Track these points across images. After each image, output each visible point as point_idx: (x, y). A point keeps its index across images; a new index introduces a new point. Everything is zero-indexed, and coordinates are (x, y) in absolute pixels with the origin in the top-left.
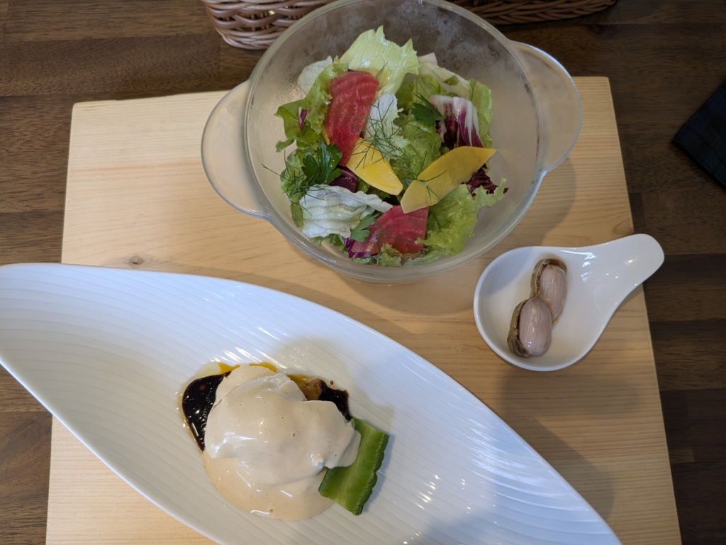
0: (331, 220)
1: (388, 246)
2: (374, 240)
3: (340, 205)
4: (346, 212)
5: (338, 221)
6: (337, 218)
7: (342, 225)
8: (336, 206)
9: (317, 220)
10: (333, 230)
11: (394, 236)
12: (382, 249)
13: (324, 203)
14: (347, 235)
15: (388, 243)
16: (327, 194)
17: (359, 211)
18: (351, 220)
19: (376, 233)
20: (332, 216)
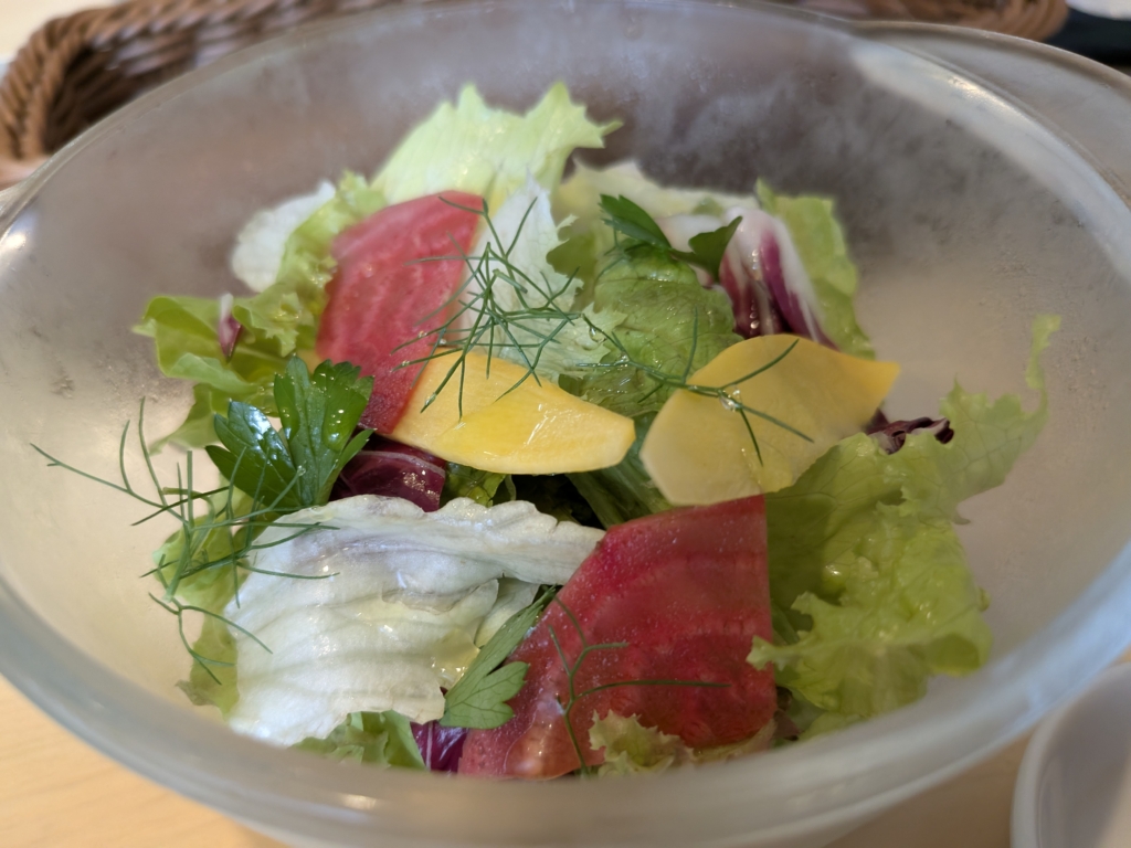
0: (352, 657)
1: (620, 725)
2: (550, 707)
3: (390, 593)
4: (414, 615)
5: (386, 657)
6: (379, 644)
7: (399, 674)
8: (370, 597)
9: (297, 667)
10: (364, 693)
11: (635, 673)
12: (595, 741)
13: (320, 592)
14: (428, 710)
15: (617, 710)
16: (329, 552)
17: (470, 605)
18: (445, 649)
19: (552, 674)
20: (355, 638)
